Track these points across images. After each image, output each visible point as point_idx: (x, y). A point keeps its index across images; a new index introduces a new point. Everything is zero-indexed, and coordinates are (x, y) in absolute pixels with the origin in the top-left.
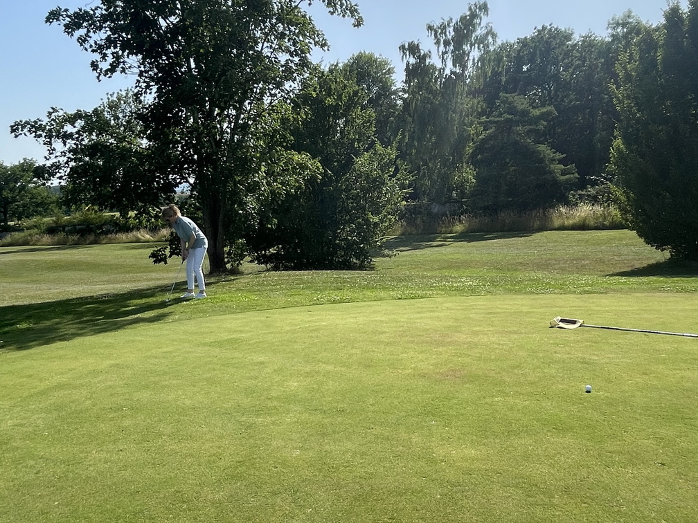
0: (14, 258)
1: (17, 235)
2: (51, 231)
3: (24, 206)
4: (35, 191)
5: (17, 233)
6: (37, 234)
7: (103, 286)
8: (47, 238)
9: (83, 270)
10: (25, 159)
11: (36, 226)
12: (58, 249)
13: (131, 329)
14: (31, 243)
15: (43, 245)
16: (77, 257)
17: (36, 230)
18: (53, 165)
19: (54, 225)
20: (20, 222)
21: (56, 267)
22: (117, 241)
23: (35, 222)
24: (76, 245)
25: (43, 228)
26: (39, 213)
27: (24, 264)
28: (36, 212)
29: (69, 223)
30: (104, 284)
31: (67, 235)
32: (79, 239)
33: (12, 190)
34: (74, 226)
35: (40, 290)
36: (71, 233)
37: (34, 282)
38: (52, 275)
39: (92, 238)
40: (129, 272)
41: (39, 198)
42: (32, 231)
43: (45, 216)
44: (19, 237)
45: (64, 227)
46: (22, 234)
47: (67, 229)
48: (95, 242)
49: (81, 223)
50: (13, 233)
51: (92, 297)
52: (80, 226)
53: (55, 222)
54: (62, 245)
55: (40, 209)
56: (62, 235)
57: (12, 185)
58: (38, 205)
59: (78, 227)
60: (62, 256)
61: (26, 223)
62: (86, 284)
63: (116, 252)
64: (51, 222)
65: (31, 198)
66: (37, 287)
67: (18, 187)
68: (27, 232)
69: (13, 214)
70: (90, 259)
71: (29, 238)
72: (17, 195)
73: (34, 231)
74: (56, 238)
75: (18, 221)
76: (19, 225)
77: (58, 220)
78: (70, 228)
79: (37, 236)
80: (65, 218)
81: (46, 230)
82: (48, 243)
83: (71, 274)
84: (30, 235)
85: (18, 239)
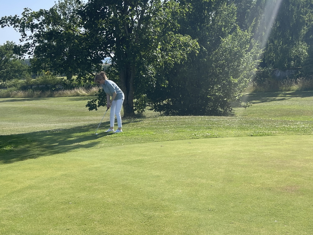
0: (1, 106)
2: (24, 88)
3: (7, 72)
4: (13, 63)
5: (3, 90)
6: (15, 90)
7: (56, 124)
8: (21, 93)
9: (44, 114)
10: (7, 42)
11: (14, 85)
12: (28, 100)
13: (74, 152)
14: (11, 96)
15: (18, 97)
16: (39, 105)
17: (14, 88)
18: (25, 46)
19: (25, 85)
20: (4, 83)
21: (27, 112)
22: (65, 95)
23: (14, 82)
24: (39, 97)
25: (19, 86)
26: (16, 77)
27: (7, 110)
28: (14, 76)
29: (35, 83)
30: (57, 123)
31: (33, 91)
32: (41, 94)
34: (38, 85)
35: (17, 126)
36: (36, 89)
37: (14, 121)
38: (25, 117)
39: (49, 93)
40: (72, 116)
41: (16, 67)
42: (12, 88)
43: (20, 79)
44: (4, 92)
45: (31, 86)
46: (6, 90)
47: (33, 87)
48: (51, 96)
49: (42, 83)
51: (49, 131)
52: (41, 86)
53: (26, 83)
54: (30, 97)
55: (17, 74)
56: (30, 91)
58: (16, 71)
60: (30, 104)
61: (8, 83)
62: (45, 123)
63: (64, 102)
64: (24, 82)
65: (11, 67)
66: (15, 124)
67: (4, 60)
68: (9, 89)
70: (47, 107)
71: (10, 93)
72: (3, 65)
73: (13, 88)
74: (27, 93)
75: (4, 82)
76: (4, 84)
77: (28, 81)
78: (35, 86)
79: (15, 92)
80: (32, 80)
81: (21, 88)
82: (21, 96)
83: (36, 116)
84: (11, 91)
85: (3, 93)
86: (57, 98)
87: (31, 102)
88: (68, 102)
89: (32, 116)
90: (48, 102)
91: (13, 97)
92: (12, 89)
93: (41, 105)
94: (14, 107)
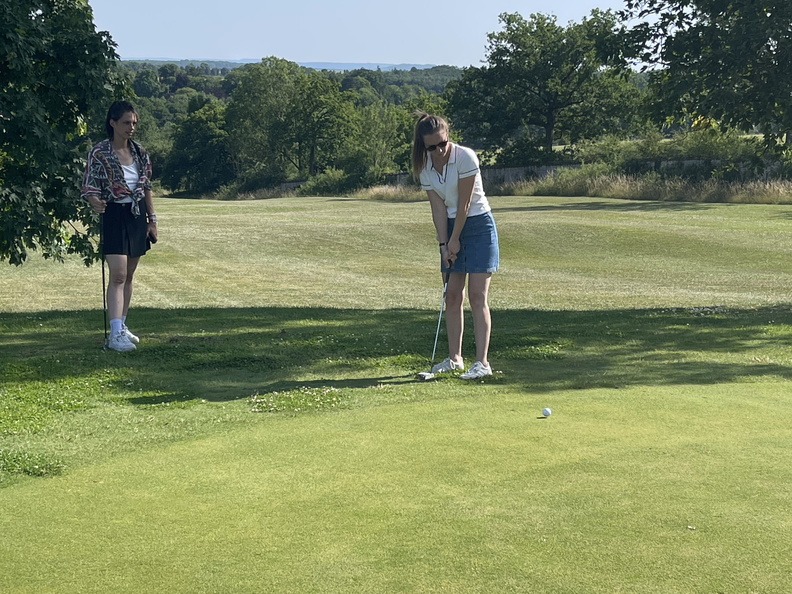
0: (555, 221)
1: (567, 174)
2: (633, 167)
3: (586, 112)
4: (608, 82)
5: (566, 169)
6: (604, 173)
7: (717, 295)
8: (622, 184)
9: (685, 256)
10: (594, 12)
11: (603, 157)
12: (643, 207)
14: (591, 192)
15: (613, 197)
16: (675, 228)
17: (603, 165)
19: (639, 156)
20: (574, 146)
21: (630, 245)
22: (766, 199)
23: (603, 148)
24: (679, 200)
25: (618, 160)
26: (613, 130)
27: (571, 232)
28: (606, 125)
29: (670, 153)
30: (720, 291)
31: (663, 179)
32: (686, 188)
33: (565, 79)
34: (679, 158)
35: (594, 288)
36: (669, 173)
37: (587, 272)
38: (623, 261)
39: (711, 187)
40: (778, 270)
41: (616, 95)
42: (595, 166)
43: (623, 136)
44: (570, 178)
45: (658, 161)
46: (576, 172)
47: (664, 164)
48: (720, 198)
49: (695, 153)
50: (559, 169)
52: (691, 162)
53: (641, 149)
54: (650, 199)
55: (616, 120)
56: (651, 179)
57: (566, 68)
58: (613, 111)
59: (687, 163)
60: (646, 222)
61: (585, 148)
62: (683, 286)
63: (760, 223)
64: (634, 148)
65: (600, 97)
66: (588, 282)
67: (578, 73)
68: (585, 168)
69: (564, 128)
70: (700, 233)
71: (589, 181)
72: (574, 90)
73: (600, 166)
74: (640, 184)
75: (572, 143)
76: (573, 152)
77: (648, 144)
78: (670, 163)
79: (604, 177)
80: (663, 141)
81: (622, 165)
82: (622, 194)
83: (659, 263)
84: (591, 175)
85: (567, 181)
86: (739, 206)
87: (650, 214)
88: (773, 224)
89: (646, 260)
90: (705, 218)
91: (594, 196)
92: (595, 168)
93: (681, 227)
94: (594, 228)
